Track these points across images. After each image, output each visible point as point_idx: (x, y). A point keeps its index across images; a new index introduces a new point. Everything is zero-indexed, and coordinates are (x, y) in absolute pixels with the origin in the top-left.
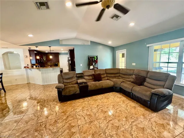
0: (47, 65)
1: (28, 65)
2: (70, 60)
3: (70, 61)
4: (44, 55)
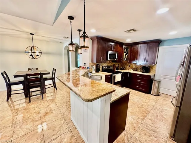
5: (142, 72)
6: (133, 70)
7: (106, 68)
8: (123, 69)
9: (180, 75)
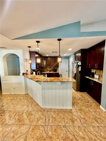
0: (46, 69)
1: (27, 70)
3: (80, 67)
4: (44, 59)
8: (43, 72)
9: (75, 70)
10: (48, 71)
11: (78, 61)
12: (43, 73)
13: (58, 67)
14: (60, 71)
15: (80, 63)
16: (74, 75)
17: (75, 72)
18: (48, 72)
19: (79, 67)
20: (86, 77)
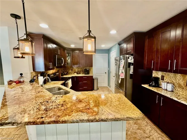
0: (72, 70)
2: (132, 64)
3: (132, 67)
5: (85, 74)
6: (76, 74)
7: (53, 75)
8: (67, 74)
9: (123, 73)
10: (75, 73)
11: (128, 56)
12: (65, 76)
13: (92, 66)
14: (94, 72)
15: (131, 60)
16: (120, 82)
17: (122, 76)
18: (76, 75)
19: (129, 67)
20: (142, 85)
